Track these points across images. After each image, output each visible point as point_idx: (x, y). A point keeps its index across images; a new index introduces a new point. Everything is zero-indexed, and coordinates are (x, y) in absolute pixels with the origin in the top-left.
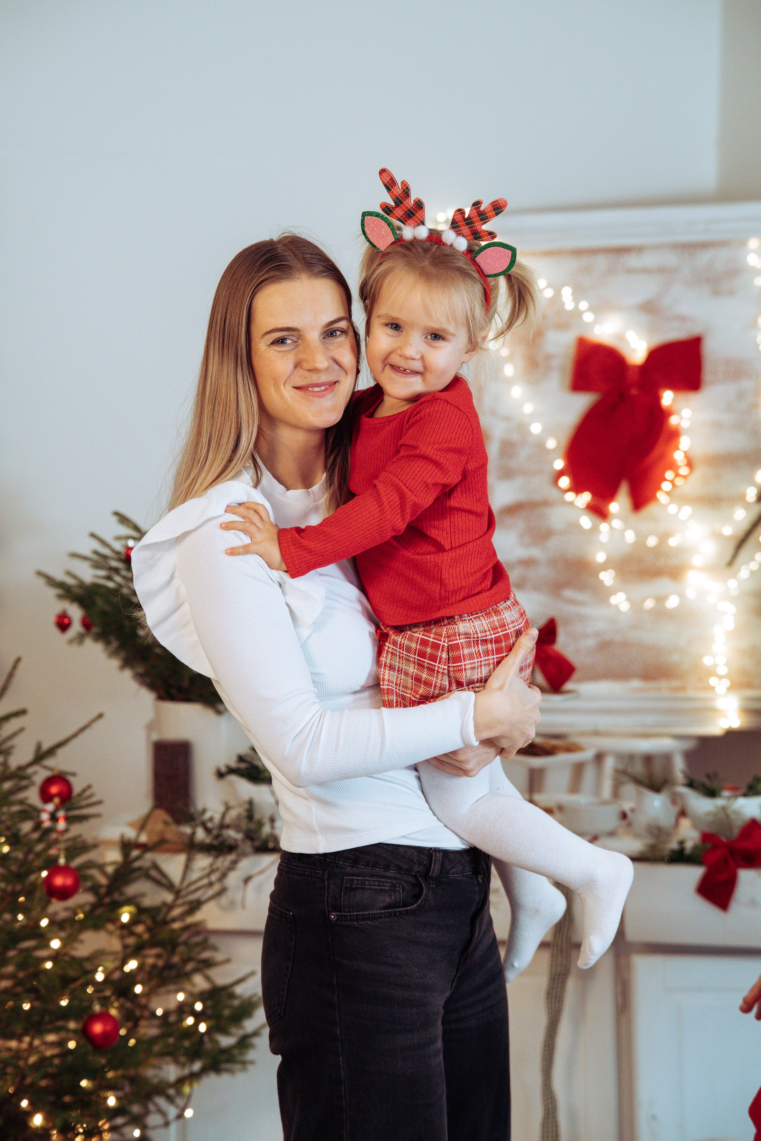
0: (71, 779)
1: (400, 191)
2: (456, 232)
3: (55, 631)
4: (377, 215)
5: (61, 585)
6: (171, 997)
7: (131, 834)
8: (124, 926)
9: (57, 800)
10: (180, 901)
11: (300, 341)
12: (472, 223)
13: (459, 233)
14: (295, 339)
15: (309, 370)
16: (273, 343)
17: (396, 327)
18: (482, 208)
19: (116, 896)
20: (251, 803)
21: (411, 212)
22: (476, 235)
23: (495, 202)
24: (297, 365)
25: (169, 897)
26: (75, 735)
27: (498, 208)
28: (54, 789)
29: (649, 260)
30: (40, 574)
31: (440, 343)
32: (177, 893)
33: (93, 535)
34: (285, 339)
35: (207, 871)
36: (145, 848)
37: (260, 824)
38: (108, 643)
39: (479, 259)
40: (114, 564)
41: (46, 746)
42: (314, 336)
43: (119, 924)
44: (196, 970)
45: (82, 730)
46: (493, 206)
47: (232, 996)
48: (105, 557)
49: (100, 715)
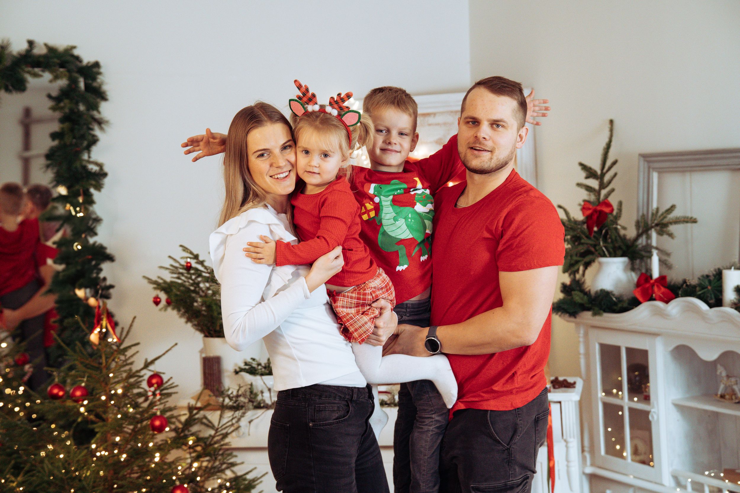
0: (162, 375)
1: (304, 90)
2: (332, 107)
3: (154, 305)
4: (296, 101)
5: (155, 283)
6: (215, 481)
7: (193, 402)
8: (190, 447)
9: (156, 386)
10: (218, 434)
11: (270, 154)
12: (338, 103)
13: (333, 108)
14: (268, 153)
15: (277, 167)
16: (258, 157)
17: (307, 152)
18: (342, 96)
19: (187, 432)
20: (251, 385)
21: (310, 99)
22: (341, 108)
23: (348, 93)
24: (271, 165)
25: (212, 432)
26: (164, 354)
27: (349, 96)
28: (154, 381)
29: (439, 119)
30: (144, 277)
31: (328, 159)
32: (217, 430)
33: (170, 257)
34: (264, 154)
35: (231, 418)
36: (200, 409)
37: (256, 395)
38: (179, 310)
39: (344, 119)
40: (181, 271)
41: (149, 360)
42: (277, 151)
43: (188, 446)
44: (227, 468)
45: (167, 351)
46: (346, 95)
47: (245, 479)
48: (176, 268)
49: (176, 344)
